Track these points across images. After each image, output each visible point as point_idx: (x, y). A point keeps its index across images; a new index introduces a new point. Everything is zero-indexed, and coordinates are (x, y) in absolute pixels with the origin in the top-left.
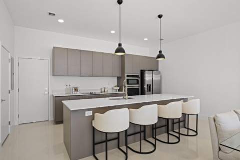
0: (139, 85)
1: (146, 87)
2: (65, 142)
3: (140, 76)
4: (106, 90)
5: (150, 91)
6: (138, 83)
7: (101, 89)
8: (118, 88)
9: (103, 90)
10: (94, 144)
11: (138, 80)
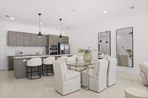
0: (58, 50)
1: (61, 52)
2: (14, 75)
3: (58, 46)
4: (39, 53)
5: (63, 53)
6: (57, 50)
7: (36, 53)
8: (46, 52)
9: (37, 53)
10: (27, 73)
11: (57, 48)
